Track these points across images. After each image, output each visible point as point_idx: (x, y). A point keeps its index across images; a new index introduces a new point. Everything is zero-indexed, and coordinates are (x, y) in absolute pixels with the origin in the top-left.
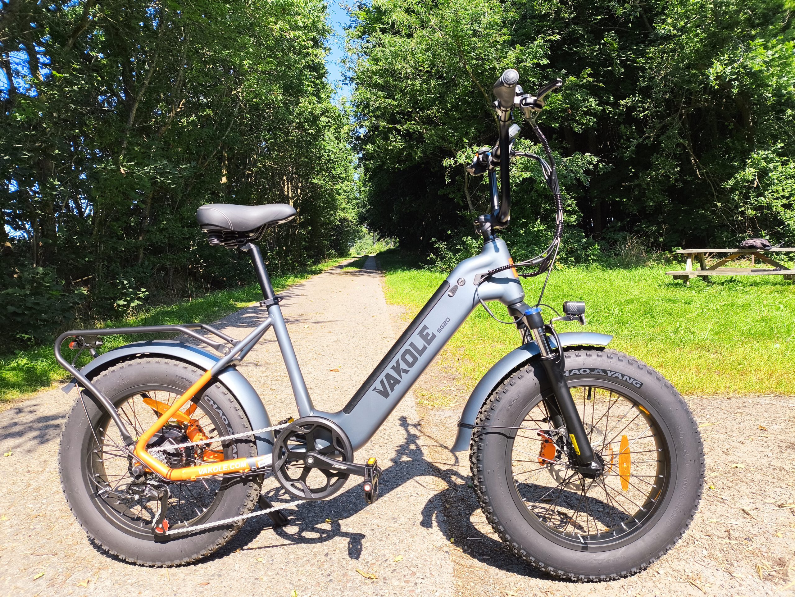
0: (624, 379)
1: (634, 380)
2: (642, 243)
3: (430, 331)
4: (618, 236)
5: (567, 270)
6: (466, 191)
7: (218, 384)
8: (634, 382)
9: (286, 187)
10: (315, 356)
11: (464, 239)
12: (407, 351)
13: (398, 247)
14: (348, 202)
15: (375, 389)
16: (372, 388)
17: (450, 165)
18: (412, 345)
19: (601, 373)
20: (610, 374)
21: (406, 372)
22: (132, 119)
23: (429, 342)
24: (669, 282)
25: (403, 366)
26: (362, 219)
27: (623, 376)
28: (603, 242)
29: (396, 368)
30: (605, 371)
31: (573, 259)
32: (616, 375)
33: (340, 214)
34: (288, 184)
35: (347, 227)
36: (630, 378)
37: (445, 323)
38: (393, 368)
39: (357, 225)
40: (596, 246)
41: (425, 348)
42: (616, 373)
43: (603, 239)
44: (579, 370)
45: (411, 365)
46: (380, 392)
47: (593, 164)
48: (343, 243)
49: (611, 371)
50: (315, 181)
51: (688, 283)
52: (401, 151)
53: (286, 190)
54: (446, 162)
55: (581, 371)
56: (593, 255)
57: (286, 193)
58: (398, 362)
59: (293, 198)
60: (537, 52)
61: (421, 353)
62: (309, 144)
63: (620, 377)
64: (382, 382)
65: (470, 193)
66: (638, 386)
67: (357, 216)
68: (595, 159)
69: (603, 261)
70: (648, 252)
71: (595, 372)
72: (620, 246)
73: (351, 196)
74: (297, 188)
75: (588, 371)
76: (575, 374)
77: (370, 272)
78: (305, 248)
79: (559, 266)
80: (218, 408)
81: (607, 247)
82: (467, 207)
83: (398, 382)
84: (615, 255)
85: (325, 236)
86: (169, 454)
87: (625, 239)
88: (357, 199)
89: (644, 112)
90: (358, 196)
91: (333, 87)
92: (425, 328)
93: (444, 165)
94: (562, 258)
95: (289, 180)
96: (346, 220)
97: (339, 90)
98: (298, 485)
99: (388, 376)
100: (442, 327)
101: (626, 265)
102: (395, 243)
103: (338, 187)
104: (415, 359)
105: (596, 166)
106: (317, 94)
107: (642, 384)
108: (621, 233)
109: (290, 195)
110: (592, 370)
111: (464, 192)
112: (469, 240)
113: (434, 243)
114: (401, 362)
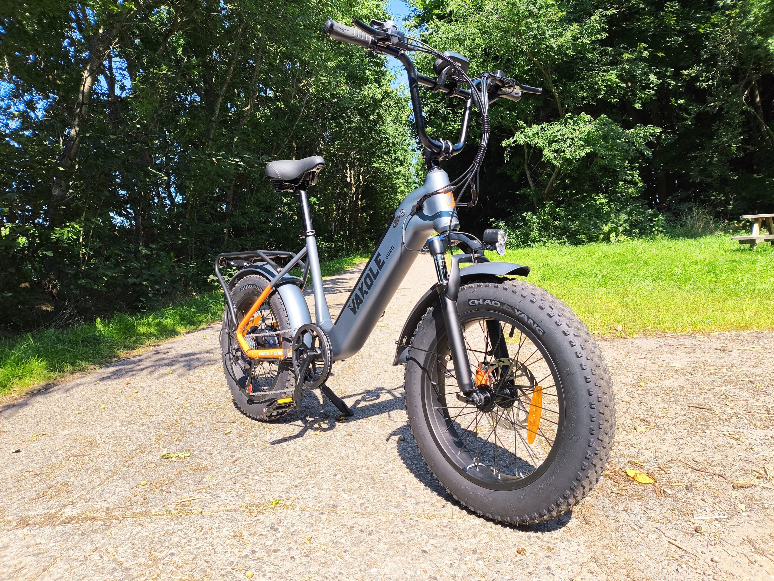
2: (710, 214)
3: (381, 258)
4: (684, 207)
5: (631, 242)
6: (526, 168)
10: (395, 312)
11: (524, 214)
12: (368, 275)
14: (407, 186)
17: (509, 144)
18: (370, 270)
21: (366, 293)
22: (217, 112)
23: (380, 267)
24: (735, 248)
25: (365, 288)
28: (668, 213)
29: (361, 290)
31: (637, 231)
33: (399, 197)
34: (350, 171)
40: (661, 217)
41: (378, 273)
43: (669, 210)
45: (369, 287)
47: (655, 136)
50: (375, 165)
51: (755, 248)
53: (348, 175)
54: (505, 141)
56: (657, 225)
57: (348, 179)
58: (362, 284)
59: (355, 184)
60: (593, 26)
61: (375, 276)
62: (370, 129)
64: (353, 300)
65: (530, 169)
68: (658, 130)
69: (668, 232)
70: (716, 222)
72: (686, 217)
73: (410, 181)
74: (359, 173)
79: (622, 238)
81: (673, 218)
82: (527, 185)
83: (361, 301)
84: (681, 226)
87: (691, 209)
88: (415, 183)
89: (708, 81)
90: (417, 180)
91: (393, 73)
92: (379, 255)
93: (503, 145)
94: (625, 230)
95: (352, 166)
97: (398, 76)
99: (357, 296)
101: (693, 234)
103: (397, 170)
104: (372, 282)
105: (659, 138)
106: (377, 81)
108: (687, 204)
109: (353, 182)
111: (524, 169)
112: (528, 215)
113: (493, 222)
114: (364, 284)
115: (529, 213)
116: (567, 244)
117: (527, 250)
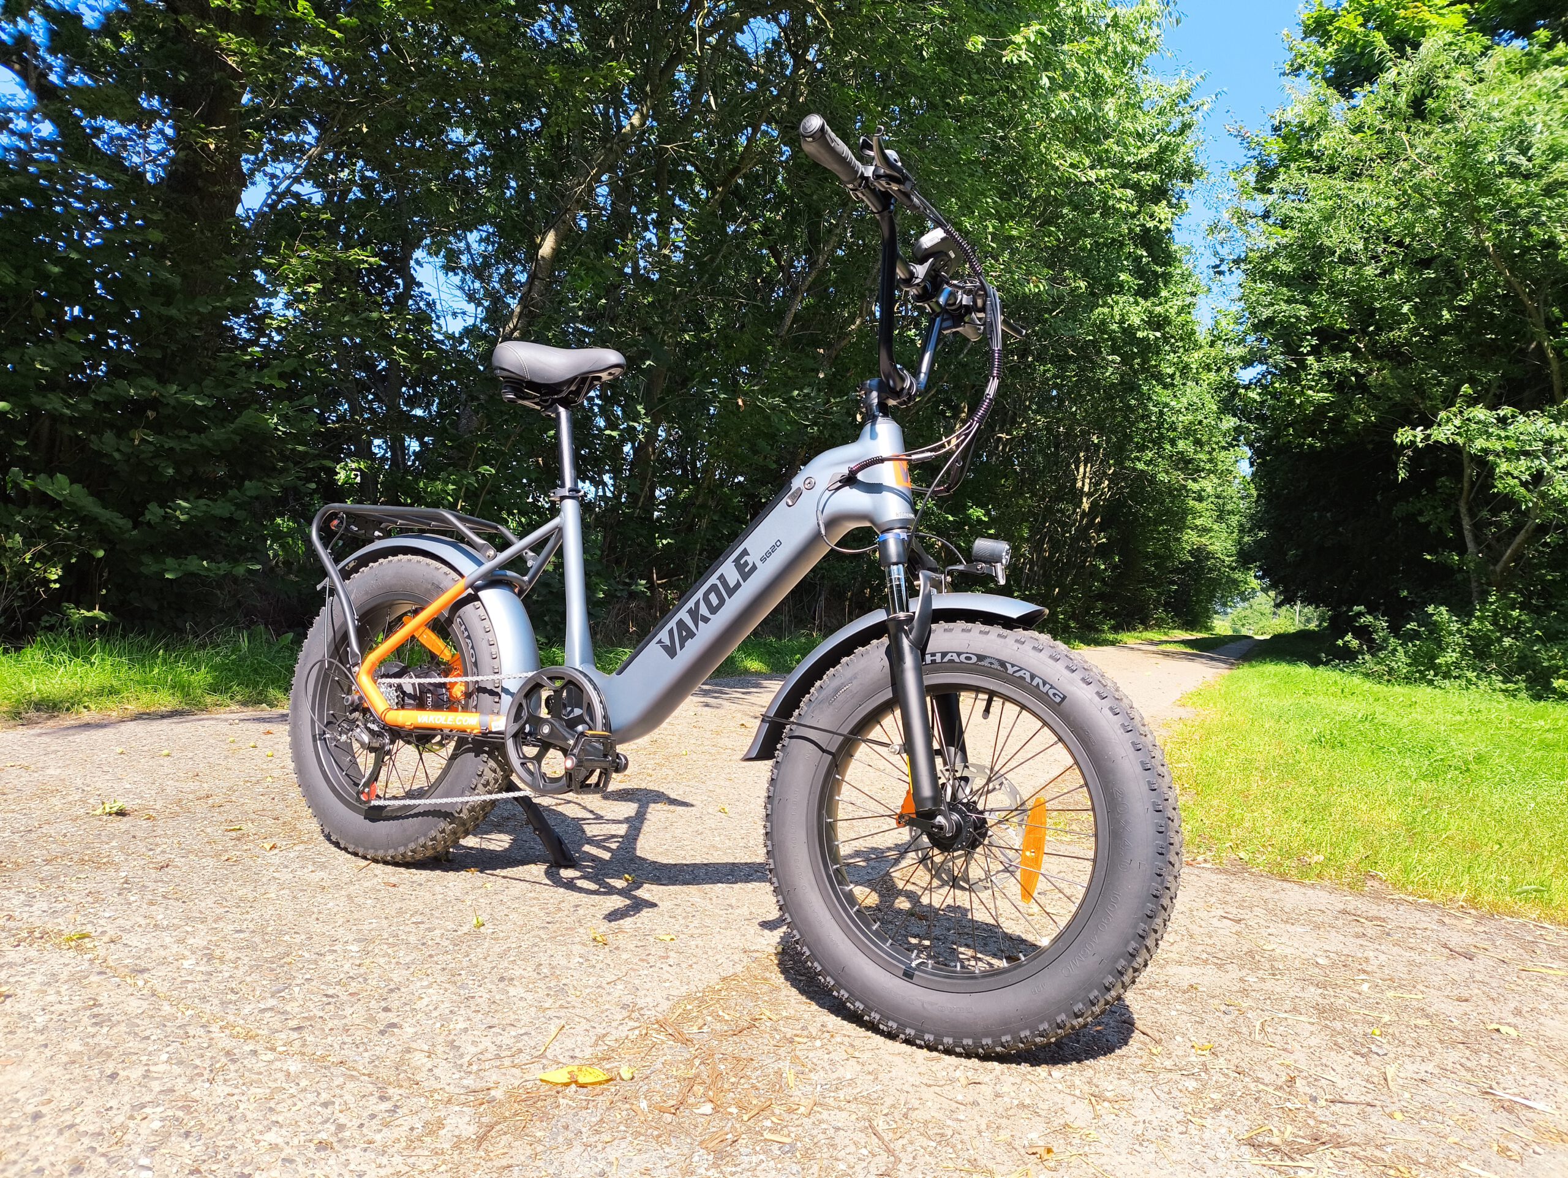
0: (1035, 683)
1: (1052, 687)
3: (749, 559)
6: (1463, 510)
7: (477, 603)
8: (1051, 692)
9: (1082, 470)
12: (714, 588)
13: (1326, 628)
15: (660, 642)
16: (656, 639)
17: (1413, 443)
18: (722, 578)
19: (996, 666)
20: (1011, 670)
21: (706, 620)
23: (745, 576)
25: (704, 610)
26: (1245, 558)
27: (1033, 677)
29: (694, 613)
30: (1003, 664)
32: (1021, 673)
33: (1190, 538)
34: (1085, 466)
35: (1211, 570)
36: (1045, 683)
37: (773, 549)
38: (690, 611)
39: (1233, 569)
41: (738, 585)
42: (1021, 669)
44: (959, 654)
45: (714, 610)
46: (665, 648)
48: (1198, 602)
49: (1013, 666)
50: (1139, 465)
52: (1321, 409)
53: (1079, 475)
54: (1403, 435)
55: (962, 658)
57: (1079, 484)
58: (697, 603)
59: (1089, 495)
61: (731, 592)
63: (1028, 679)
64: (671, 631)
65: (1472, 514)
66: (1058, 700)
67: (1234, 550)
71: (986, 663)
74: (1102, 476)
75: (974, 659)
76: (951, 661)
77: (1212, 659)
78: (1101, 596)
80: (469, 637)
83: (691, 635)
85: (1154, 582)
86: (404, 693)
92: (745, 552)
93: (1398, 441)
95: (1090, 460)
96: (1210, 555)
98: (530, 766)
99: (681, 624)
100: (768, 554)
102: (1322, 619)
103: (1195, 484)
104: (722, 601)
107: (1064, 699)
109: (1086, 489)
110: (981, 658)
111: (1457, 512)
112: (1441, 613)
113: (1360, 614)
114: (702, 603)
115: (1443, 609)
116: (1523, 695)
117: (1423, 692)
